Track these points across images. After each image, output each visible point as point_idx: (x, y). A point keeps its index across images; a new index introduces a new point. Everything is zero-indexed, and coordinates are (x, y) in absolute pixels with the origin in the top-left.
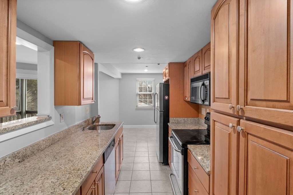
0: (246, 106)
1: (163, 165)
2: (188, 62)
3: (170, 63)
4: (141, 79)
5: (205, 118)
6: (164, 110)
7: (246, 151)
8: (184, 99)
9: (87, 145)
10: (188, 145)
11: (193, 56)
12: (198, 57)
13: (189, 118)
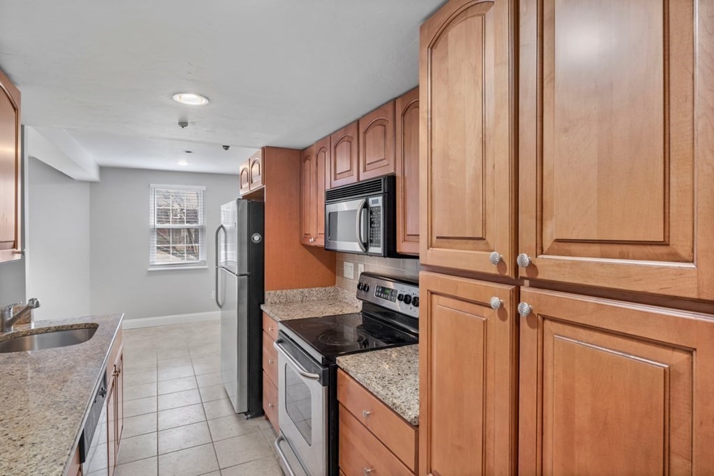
0: (540, 256)
1: (248, 419)
2: (315, 150)
3: (267, 147)
4: (163, 187)
5: (359, 287)
6: (248, 271)
7: (540, 359)
8: (300, 241)
9: (7, 412)
10: (337, 358)
11: (330, 136)
12: (346, 139)
13: (313, 289)
